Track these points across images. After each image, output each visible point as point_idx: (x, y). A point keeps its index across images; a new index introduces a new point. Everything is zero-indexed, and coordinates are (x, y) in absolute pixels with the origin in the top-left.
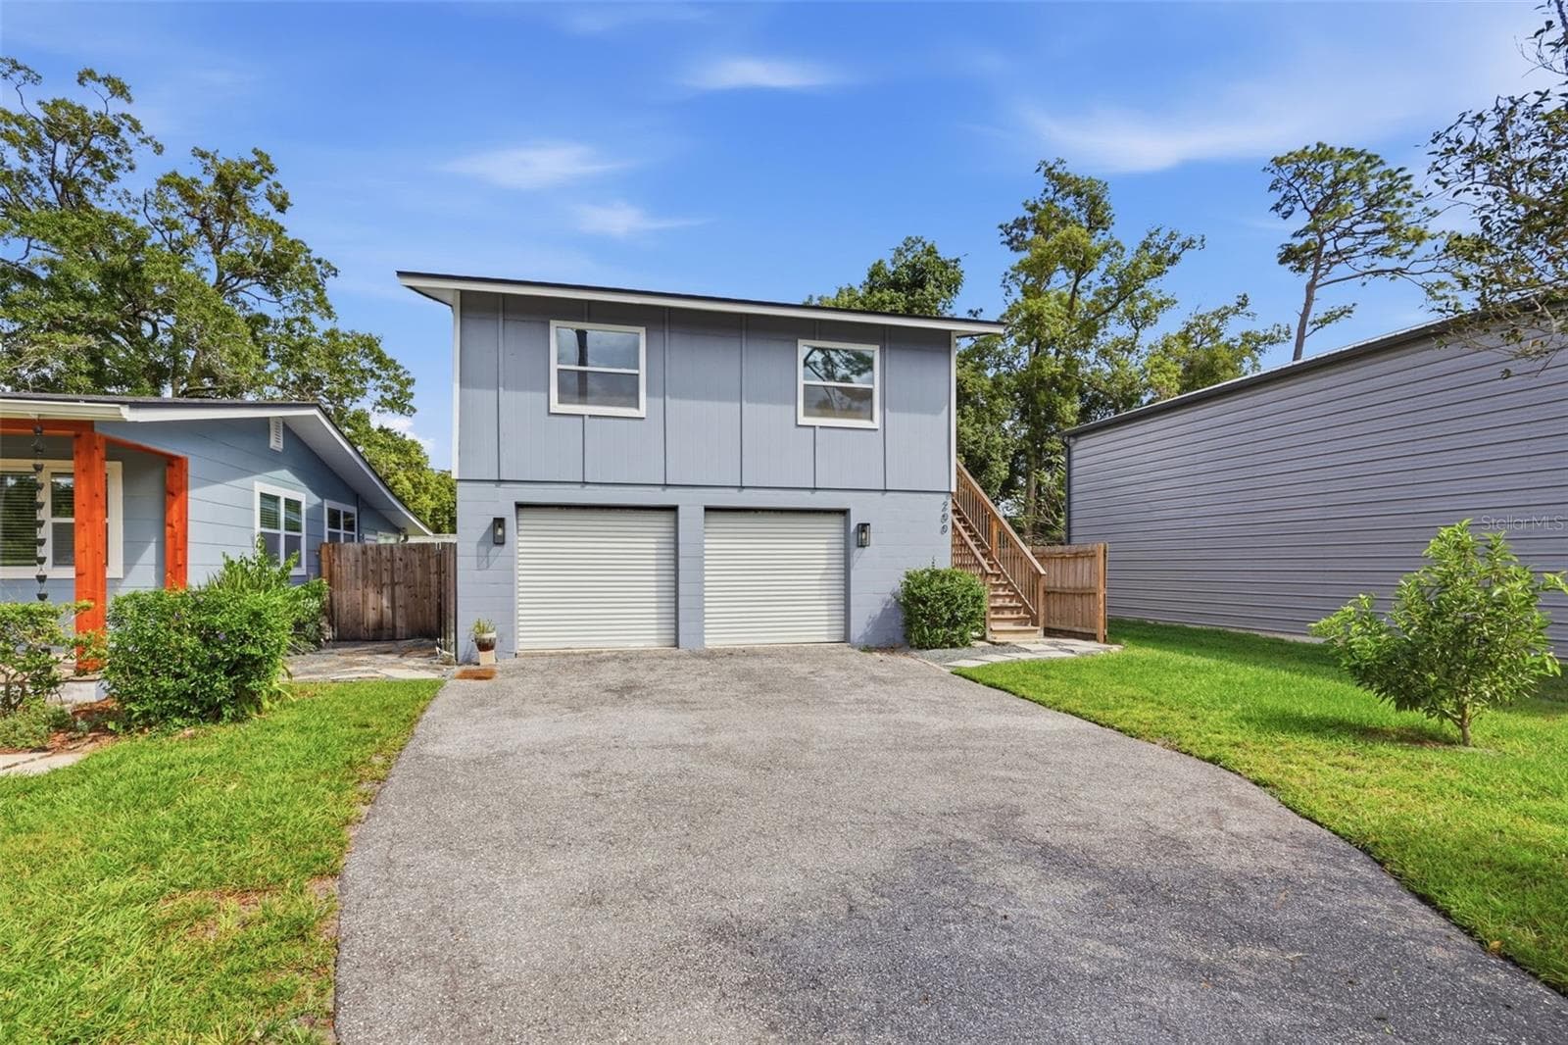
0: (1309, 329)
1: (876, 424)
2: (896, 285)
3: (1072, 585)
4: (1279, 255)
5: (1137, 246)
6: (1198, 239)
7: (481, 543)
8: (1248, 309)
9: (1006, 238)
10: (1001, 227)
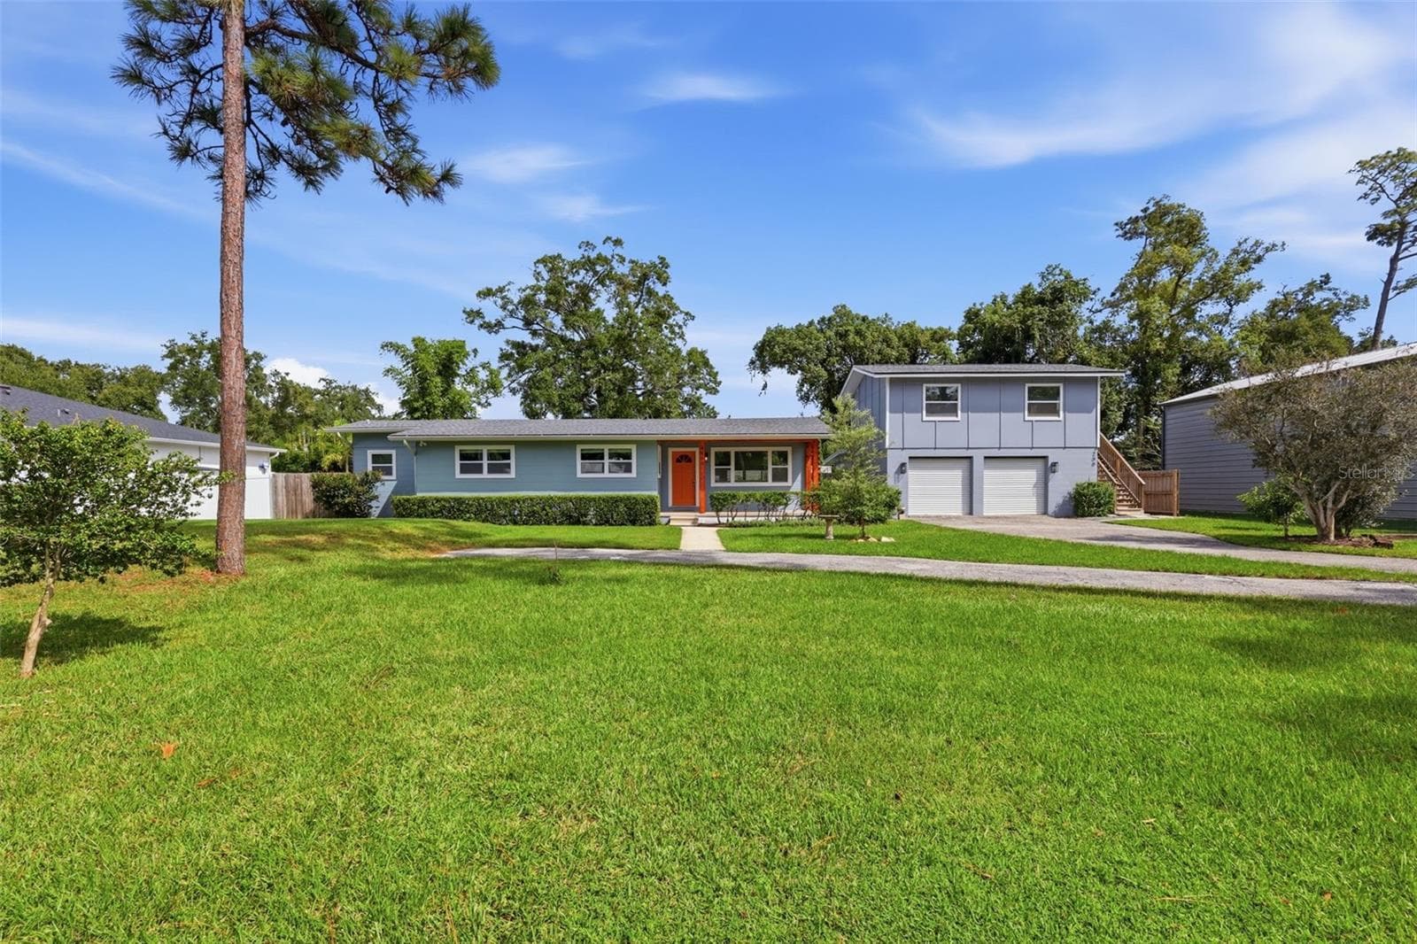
0: (1391, 294)
1: (1061, 418)
2: (1041, 301)
3: (1160, 489)
4: (1367, 233)
5: (1228, 253)
6: (1280, 244)
7: (896, 473)
8: (1330, 285)
9: (1121, 232)
10: (1117, 224)
